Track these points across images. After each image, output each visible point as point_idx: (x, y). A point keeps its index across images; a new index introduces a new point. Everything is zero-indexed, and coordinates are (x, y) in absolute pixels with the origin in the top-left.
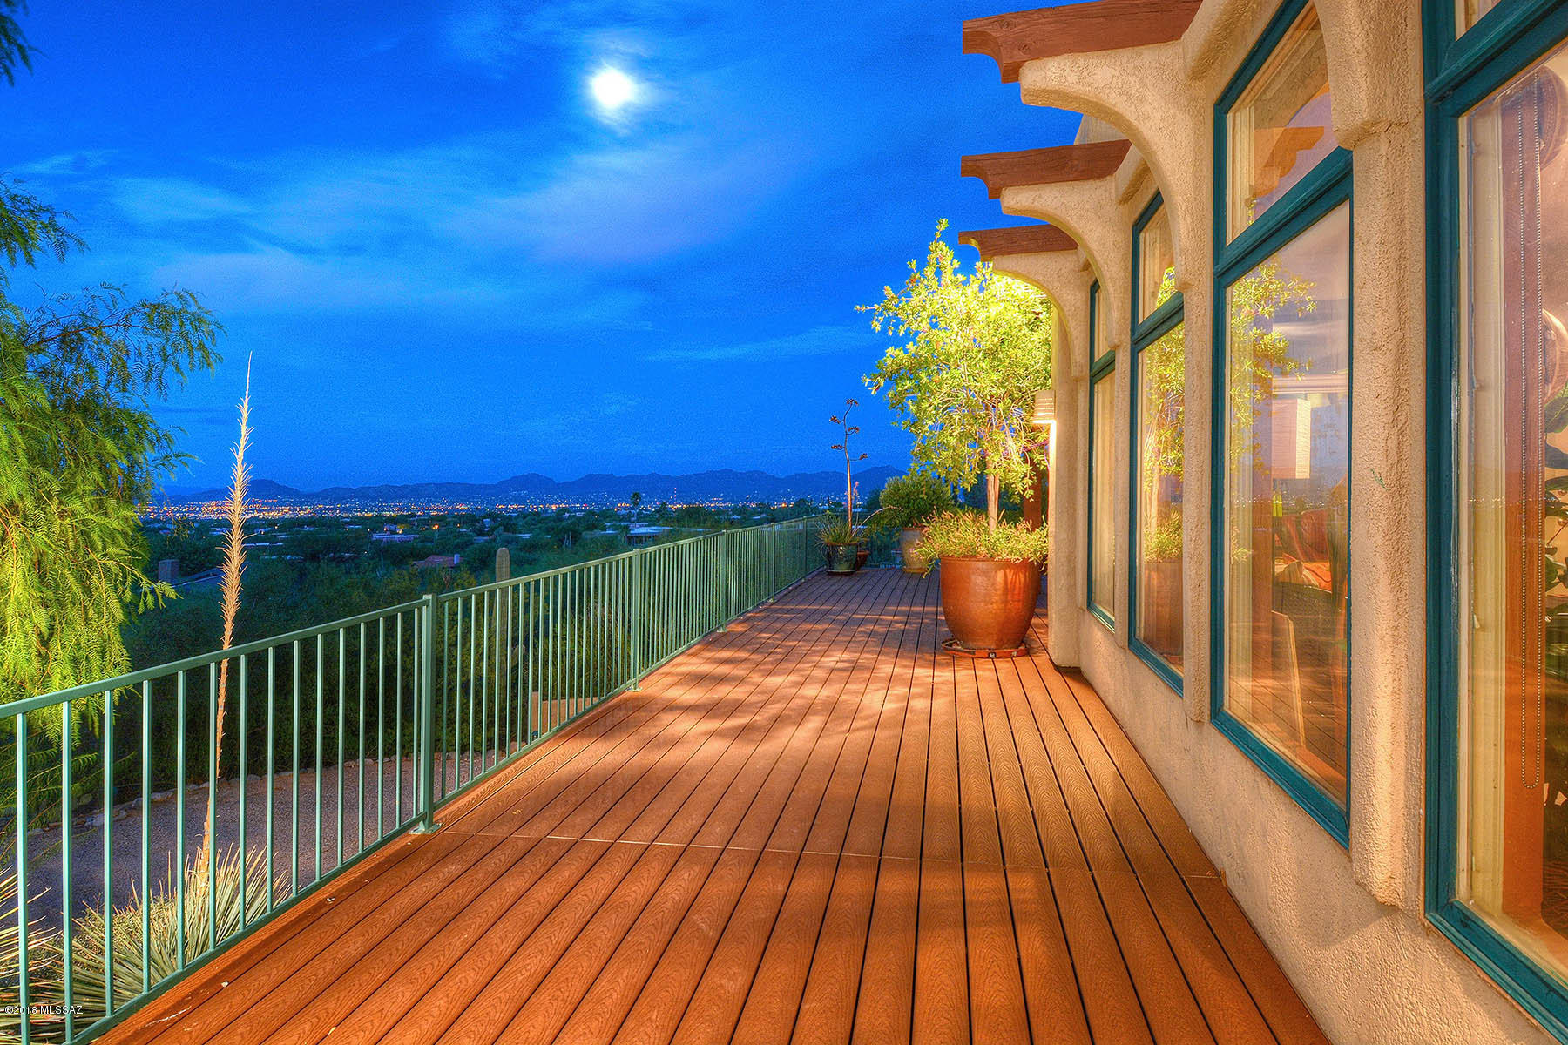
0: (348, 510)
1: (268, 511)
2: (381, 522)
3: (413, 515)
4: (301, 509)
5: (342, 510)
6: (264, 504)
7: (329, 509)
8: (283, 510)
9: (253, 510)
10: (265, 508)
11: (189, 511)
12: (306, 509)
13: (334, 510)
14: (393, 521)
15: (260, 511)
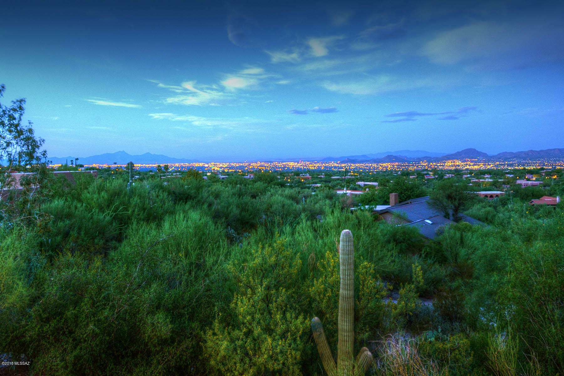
0: (511, 165)
1: (473, 165)
2: (524, 173)
3: (542, 169)
4: (489, 165)
5: (508, 165)
6: (471, 162)
7: (502, 165)
8: (480, 165)
9: (467, 165)
10: (472, 164)
11: (440, 165)
12: (491, 164)
13: (504, 165)
14: (531, 172)
15: (470, 165)
